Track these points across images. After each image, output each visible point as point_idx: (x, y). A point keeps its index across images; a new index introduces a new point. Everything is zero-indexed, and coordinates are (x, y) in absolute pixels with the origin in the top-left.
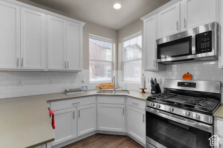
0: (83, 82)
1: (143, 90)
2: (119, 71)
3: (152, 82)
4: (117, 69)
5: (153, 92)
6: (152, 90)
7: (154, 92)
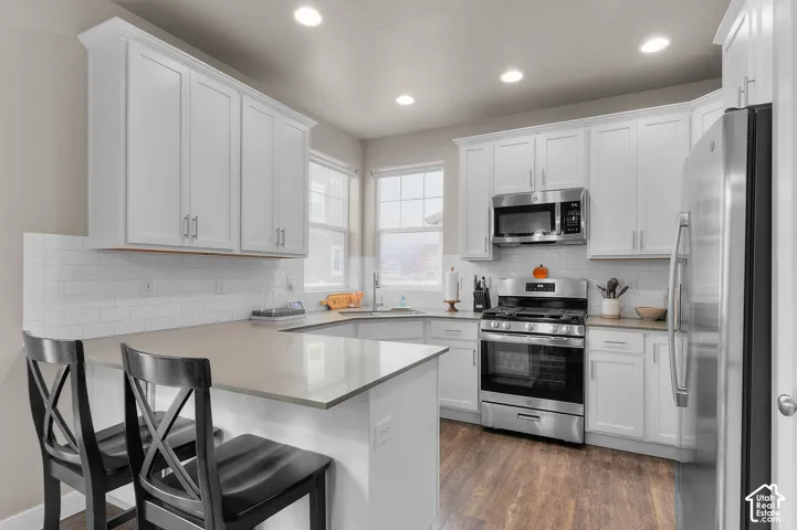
0: (290, 287)
1: (452, 304)
2: (369, 260)
3: (478, 287)
4: (363, 254)
5: (478, 306)
6: (475, 303)
7: (481, 306)
